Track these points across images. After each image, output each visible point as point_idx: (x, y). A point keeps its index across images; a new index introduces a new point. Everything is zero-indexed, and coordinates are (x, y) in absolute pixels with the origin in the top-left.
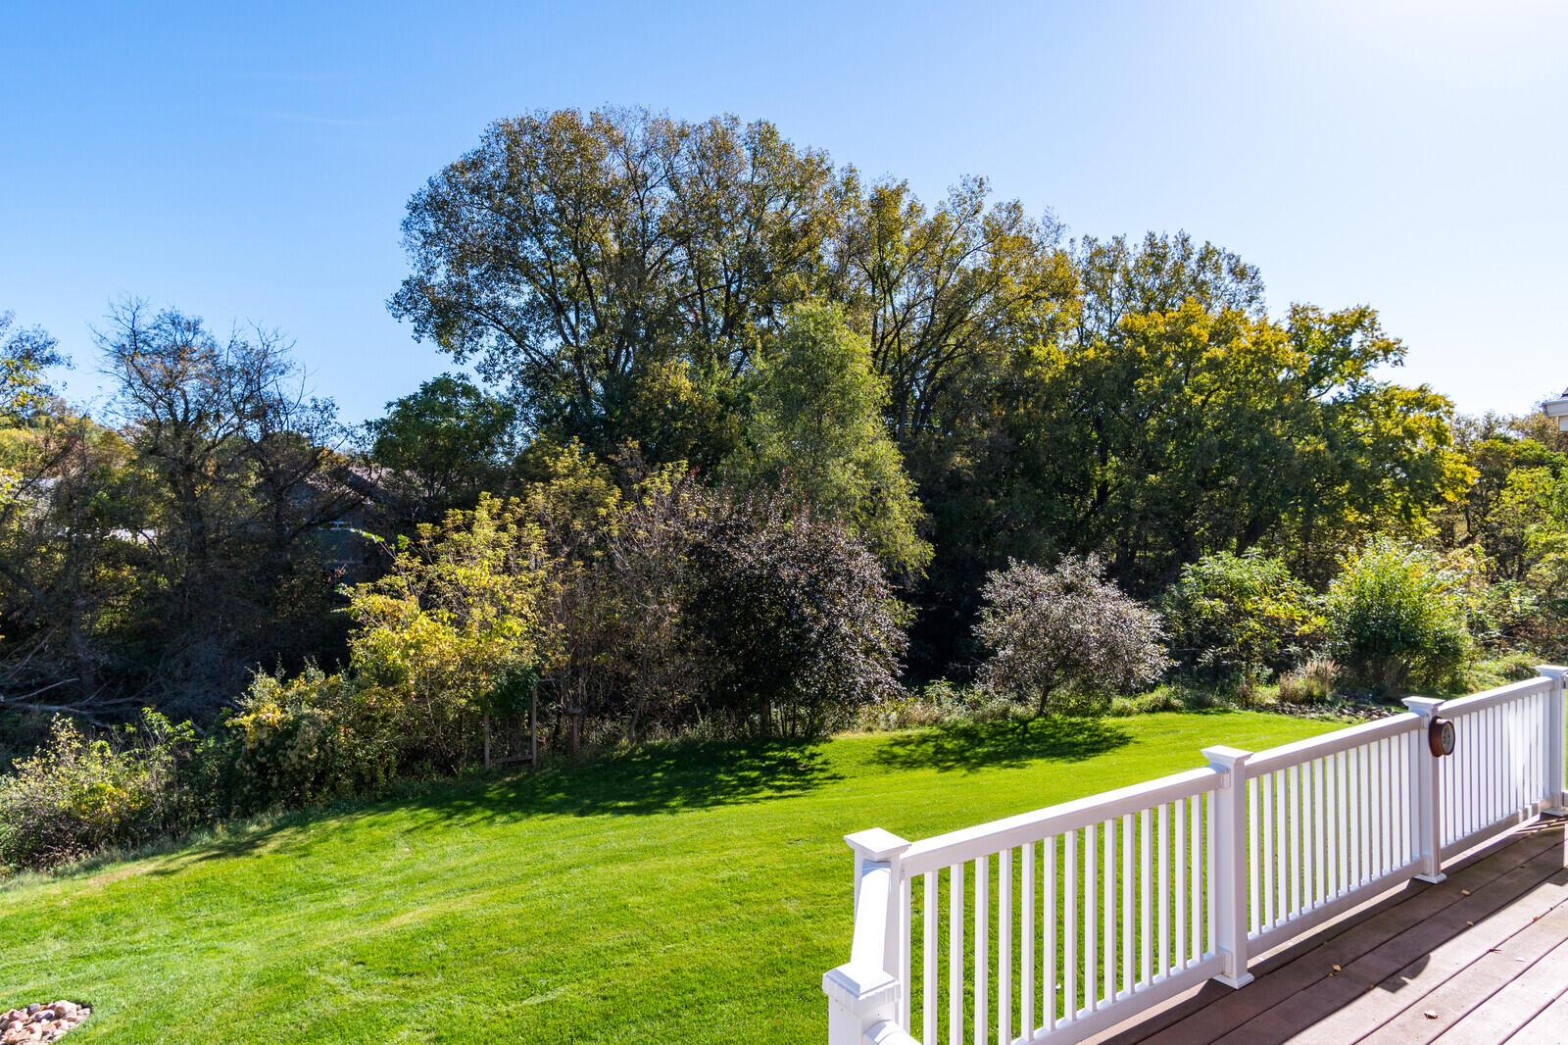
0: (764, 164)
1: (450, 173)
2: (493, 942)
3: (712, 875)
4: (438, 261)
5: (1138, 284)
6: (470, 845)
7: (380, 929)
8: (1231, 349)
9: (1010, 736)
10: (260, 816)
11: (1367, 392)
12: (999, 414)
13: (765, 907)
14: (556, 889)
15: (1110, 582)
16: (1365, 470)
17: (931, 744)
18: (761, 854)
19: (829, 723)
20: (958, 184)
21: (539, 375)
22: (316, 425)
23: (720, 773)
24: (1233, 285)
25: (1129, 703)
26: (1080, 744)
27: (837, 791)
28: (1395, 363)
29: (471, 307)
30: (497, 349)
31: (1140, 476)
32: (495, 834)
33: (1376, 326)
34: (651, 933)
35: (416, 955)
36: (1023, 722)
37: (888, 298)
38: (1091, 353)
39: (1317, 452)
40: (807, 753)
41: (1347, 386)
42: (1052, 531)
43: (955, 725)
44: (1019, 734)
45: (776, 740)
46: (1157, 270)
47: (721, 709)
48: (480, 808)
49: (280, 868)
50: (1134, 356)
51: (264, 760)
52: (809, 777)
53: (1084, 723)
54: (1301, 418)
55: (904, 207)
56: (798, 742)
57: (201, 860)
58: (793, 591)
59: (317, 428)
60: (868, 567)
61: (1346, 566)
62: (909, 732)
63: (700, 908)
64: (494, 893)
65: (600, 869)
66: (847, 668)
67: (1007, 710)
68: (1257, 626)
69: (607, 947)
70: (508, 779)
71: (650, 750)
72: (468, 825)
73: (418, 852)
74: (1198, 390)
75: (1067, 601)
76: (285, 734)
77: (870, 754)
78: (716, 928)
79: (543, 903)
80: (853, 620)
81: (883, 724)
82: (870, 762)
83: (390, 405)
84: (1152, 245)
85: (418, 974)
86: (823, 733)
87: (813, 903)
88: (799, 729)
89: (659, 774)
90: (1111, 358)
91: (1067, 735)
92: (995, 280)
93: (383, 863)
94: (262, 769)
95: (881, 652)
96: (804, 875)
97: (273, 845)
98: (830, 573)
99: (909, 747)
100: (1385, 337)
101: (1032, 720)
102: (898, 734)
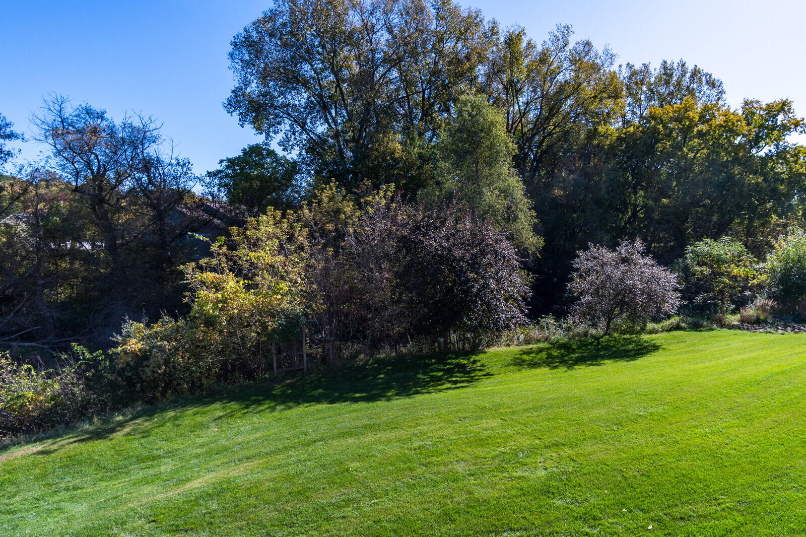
0: (443, 18)
1: (257, 24)
2: (252, 501)
3: (408, 445)
4: (252, 78)
5: (657, 91)
6: (257, 425)
7: (175, 493)
8: (711, 125)
9: (590, 347)
10: (125, 410)
11: (785, 149)
12: (579, 166)
13: (442, 468)
14: (302, 457)
15: (648, 256)
16: (784, 193)
17: (544, 353)
18: (441, 428)
19: (484, 342)
20: (554, 29)
21: (315, 147)
22: (179, 174)
23: (419, 373)
24: (708, 92)
25: (657, 326)
26: (631, 350)
27: (490, 383)
28: (801, 132)
29: (272, 106)
30: (290, 131)
31: (657, 200)
32: (274, 417)
33: (792, 111)
34: (362, 490)
35: (195, 514)
36: (596, 338)
37: (515, 100)
38: (632, 129)
39: (757, 183)
40: (472, 360)
41: (773, 146)
42: (607, 232)
43: (557, 342)
44: (595, 346)
45: (453, 353)
46: (667, 83)
47: (422, 335)
48: (268, 402)
49: (128, 445)
50: (655, 130)
51: (130, 374)
52: (473, 375)
53: (632, 338)
54: (748, 164)
55: (524, 45)
56: (466, 354)
57: (75, 442)
58: (461, 263)
59: (180, 176)
60: (507, 248)
61: (776, 246)
62: (531, 346)
63: (399, 470)
64: (261, 462)
65: (335, 443)
66: (495, 309)
67: (587, 332)
68: (727, 281)
69: (331, 503)
70: (288, 382)
71: (378, 361)
72: (259, 412)
73: (222, 431)
74: (691, 150)
75: (622, 267)
76: (142, 358)
77: (509, 359)
78: (409, 486)
79: (291, 470)
80: (498, 281)
81: (516, 342)
82: (509, 365)
83: (221, 161)
84: (665, 68)
85: (192, 529)
86: (481, 348)
87: (474, 464)
88: (467, 346)
89: (382, 376)
90: (642, 132)
91: (623, 345)
92: (577, 88)
93: (197, 440)
94: (129, 380)
95: (515, 300)
96: (469, 444)
97: (127, 430)
98: (483, 253)
99: (531, 355)
100: (795, 117)
101: (602, 337)
102: (525, 347)
